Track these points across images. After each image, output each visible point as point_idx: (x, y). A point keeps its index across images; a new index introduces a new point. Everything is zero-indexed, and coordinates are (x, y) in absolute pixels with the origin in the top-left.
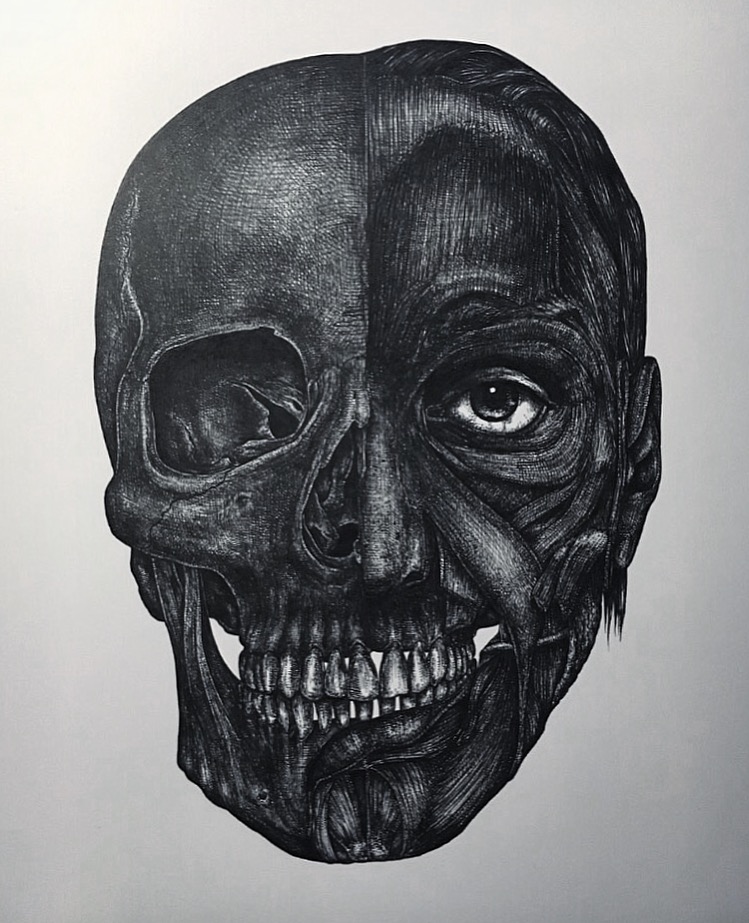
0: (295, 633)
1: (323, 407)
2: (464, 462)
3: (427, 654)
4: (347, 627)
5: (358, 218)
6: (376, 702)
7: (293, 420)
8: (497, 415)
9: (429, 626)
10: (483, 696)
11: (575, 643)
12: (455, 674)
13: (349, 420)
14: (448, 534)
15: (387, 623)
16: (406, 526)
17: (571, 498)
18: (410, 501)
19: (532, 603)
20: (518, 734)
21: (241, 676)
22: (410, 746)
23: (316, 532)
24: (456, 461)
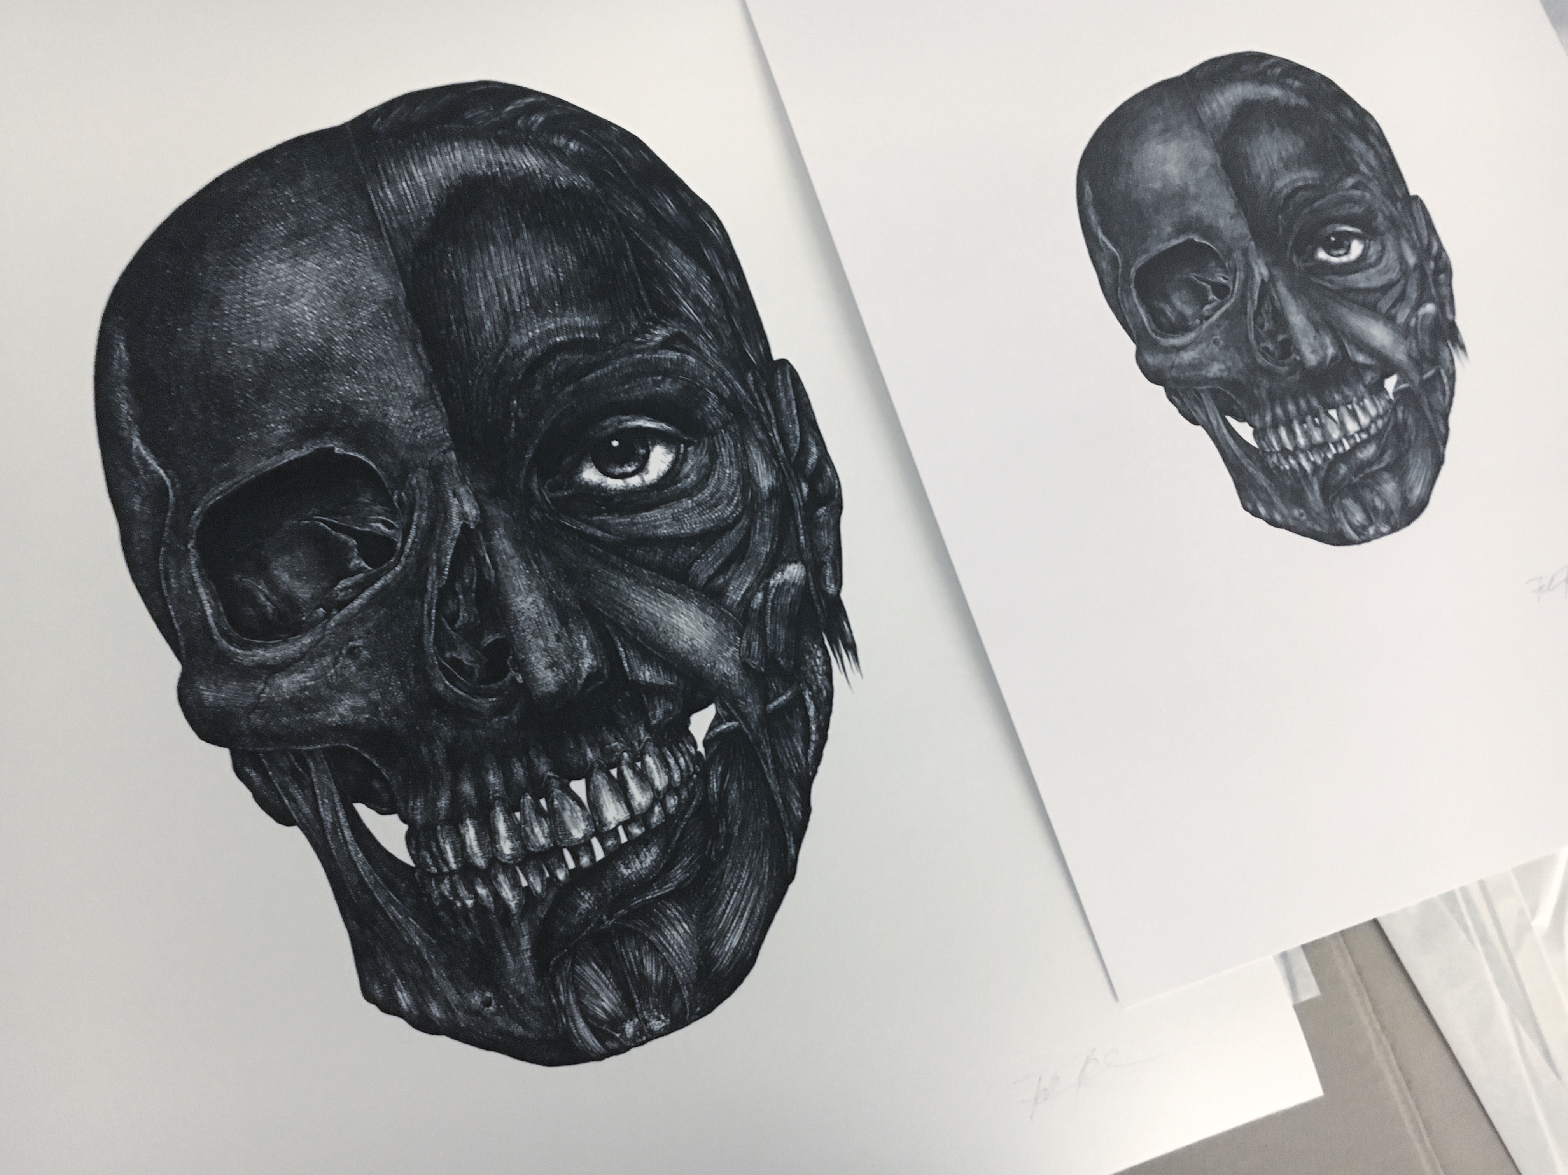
0: (467, 788)
1: (420, 518)
2: (610, 533)
3: (639, 764)
4: (530, 761)
5: (396, 299)
6: (595, 842)
7: (388, 541)
8: (630, 469)
9: (630, 730)
10: (724, 793)
11: (812, 697)
12: (682, 776)
13: (456, 523)
14: (617, 617)
15: (579, 745)
16: (564, 623)
17: (747, 538)
18: (559, 594)
19: (745, 667)
20: (781, 822)
21: (414, 862)
22: (655, 880)
23: (456, 663)
24: (599, 533)
